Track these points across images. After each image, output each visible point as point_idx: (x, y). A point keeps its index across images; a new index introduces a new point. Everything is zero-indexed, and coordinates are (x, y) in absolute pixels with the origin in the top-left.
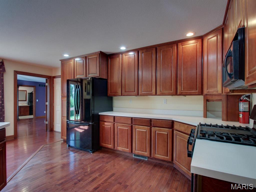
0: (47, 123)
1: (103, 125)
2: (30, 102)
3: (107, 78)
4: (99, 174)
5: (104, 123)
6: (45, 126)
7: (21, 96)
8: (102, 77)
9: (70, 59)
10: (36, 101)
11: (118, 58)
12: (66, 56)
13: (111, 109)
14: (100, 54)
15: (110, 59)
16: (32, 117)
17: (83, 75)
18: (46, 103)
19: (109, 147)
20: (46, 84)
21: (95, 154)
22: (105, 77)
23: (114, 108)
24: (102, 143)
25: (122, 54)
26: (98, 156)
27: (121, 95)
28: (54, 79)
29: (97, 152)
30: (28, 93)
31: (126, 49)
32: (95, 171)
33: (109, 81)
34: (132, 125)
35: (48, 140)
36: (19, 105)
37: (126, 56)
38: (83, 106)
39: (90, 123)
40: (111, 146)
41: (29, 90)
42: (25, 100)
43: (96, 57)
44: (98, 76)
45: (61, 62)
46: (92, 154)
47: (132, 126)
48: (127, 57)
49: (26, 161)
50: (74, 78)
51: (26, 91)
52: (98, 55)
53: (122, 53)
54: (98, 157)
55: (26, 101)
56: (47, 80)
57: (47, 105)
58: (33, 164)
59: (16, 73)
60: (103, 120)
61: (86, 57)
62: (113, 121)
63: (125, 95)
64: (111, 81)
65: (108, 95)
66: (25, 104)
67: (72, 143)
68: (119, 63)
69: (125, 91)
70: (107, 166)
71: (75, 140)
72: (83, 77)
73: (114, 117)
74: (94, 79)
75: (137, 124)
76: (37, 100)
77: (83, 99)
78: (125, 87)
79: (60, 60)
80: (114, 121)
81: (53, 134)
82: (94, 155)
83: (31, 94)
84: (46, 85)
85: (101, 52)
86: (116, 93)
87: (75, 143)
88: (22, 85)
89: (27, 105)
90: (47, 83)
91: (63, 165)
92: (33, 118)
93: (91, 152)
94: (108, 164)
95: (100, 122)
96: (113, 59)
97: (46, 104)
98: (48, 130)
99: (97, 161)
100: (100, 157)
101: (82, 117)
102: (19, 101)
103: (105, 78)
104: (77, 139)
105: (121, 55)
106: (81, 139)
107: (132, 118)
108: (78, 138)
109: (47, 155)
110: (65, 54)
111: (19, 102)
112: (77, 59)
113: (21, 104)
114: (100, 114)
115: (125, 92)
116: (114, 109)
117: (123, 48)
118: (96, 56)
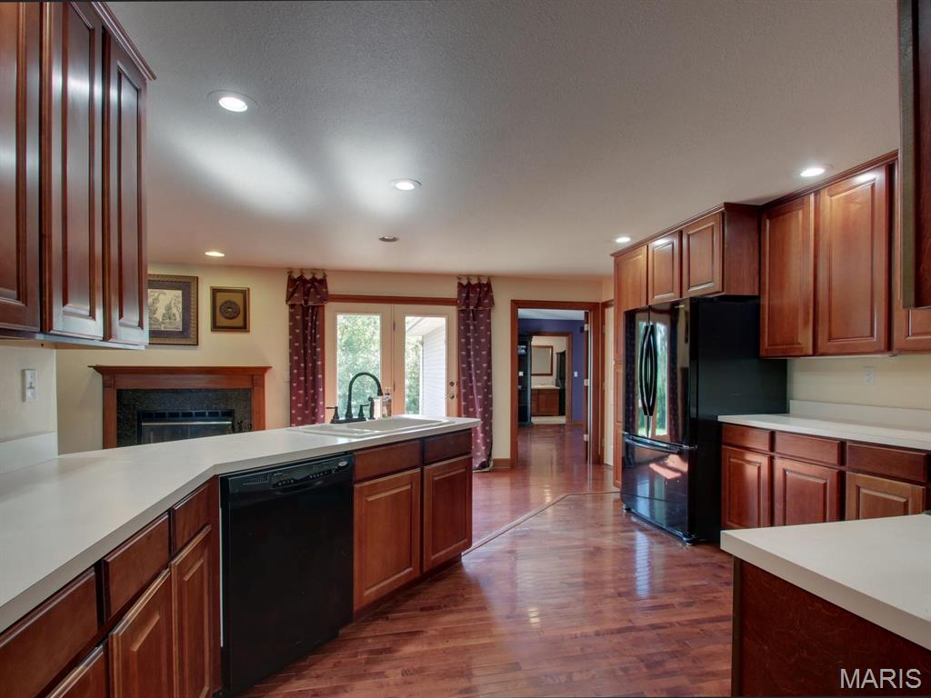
0: (586, 437)
1: (732, 460)
2: (561, 378)
3: (757, 293)
4: (682, 600)
5: (742, 454)
6: (583, 447)
7: (539, 363)
8: (732, 294)
9: (633, 248)
10: (573, 375)
11: (800, 212)
12: (623, 240)
13: (778, 404)
14: (723, 214)
15: (768, 221)
16: (562, 420)
17: (673, 292)
18: (585, 381)
20: (586, 327)
21: (698, 550)
22: (747, 289)
23: (791, 401)
24: (730, 521)
25: (817, 193)
26: (706, 557)
27: (815, 354)
28: (606, 310)
29: (707, 547)
30: (557, 354)
31: (825, 173)
32: (674, 590)
33: (765, 301)
34: (843, 468)
35: (589, 488)
36: (534, 387)
37: (836, 197)
38: (676, 394)
39: (685, 446)
41: (559, 344)
42: (550, 372)
43: (712, 227)
44: (718, 288)
45: (615, 261)
46: (690, 548)
47: (841, 477)
48: (839, 199)
49: (520, 519)
50: (647, 303)
51: (552, 347)
52: (719, 218)
53: (817, 189)
54: (705, 560)
55: (551, 375)
56: (586, 314)
57: (587, 387)
58: (532, 528)
59: (517, 304)
60: (734, 443)
61: (681, 233)
62: (766, 448)
63: (830, 352)
64: (774, 302)
65: (762, 353)
66: (548, 383)
67: (643, 507)
68: (805, 228)
69: (830, 334)
70: (721, 591)
71: (651, 498)
72: (670, 297)
73: (772, 434)
74: (696, 303)
75: (862, 468)
76: (576, 374)
77: (676, 367)
78: (830, 321)
79: (612, 255)
80: (772, 448)
81: (602, 473)
82: (693, 552)
83: (562, 355)
84: (586, 329)
85: (727, 205)
86: (793, 344)
87: (651, 507)
88: (539, 333)
89: (553, 387)
90: (587, 323)
91: (594, 547)
92: (564, 425)
93: (688, 542)
94: (727, 587)
95: (723, 447)
96: (781, 218)
97: (585, 384)
98: (590, 459)
99: (695, 569)
100: (713, 561)
101: (674, 432)
102: (531, 375)
103: (746, 292)
104: (656, 496)
105: (816, 195)
106: (670, 499)
107: (842, 444)
108: (660, 492)
109: (568, 518)
110: (617, 238)
111: (533, 377)
112: (660, 242)
113: (537, 383)
114: (722, 418)
115: (828, 340)
116: (793, 404)
117: (813, 172)
118: (710, 224)
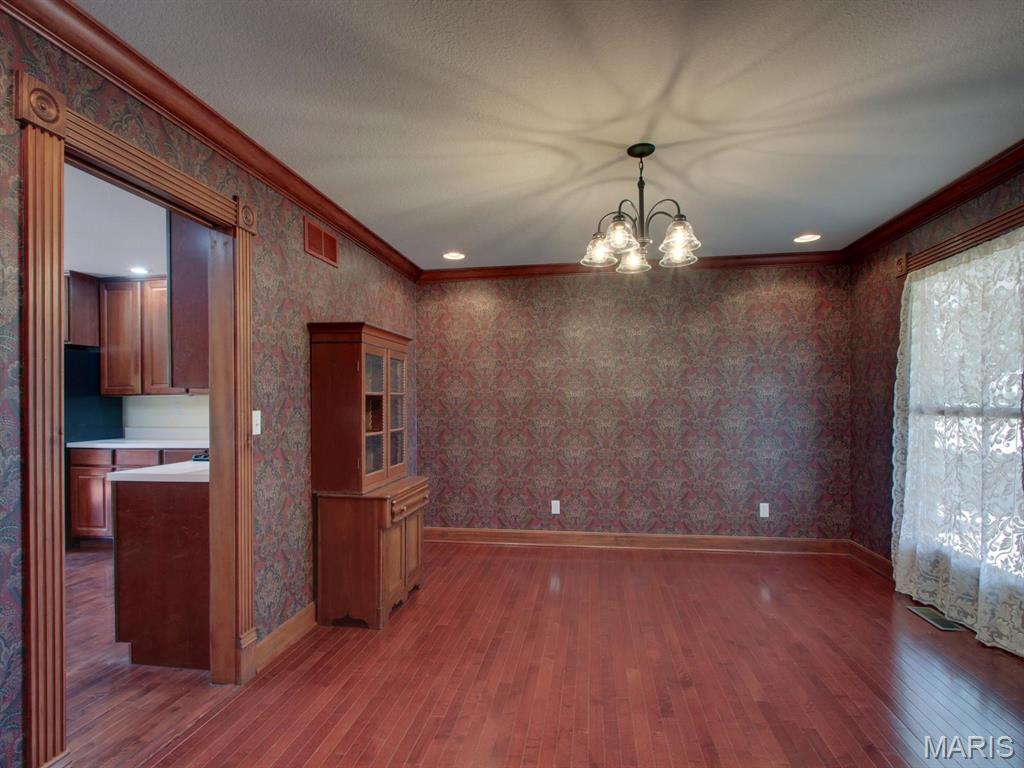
3: (97, 345)
5: (89, 471)
8: (77, 343)
11: (131, 291)
13: (118, 432)
14: (68, 278)
15: (106, 291)
19: (100, 534)
22: (89, 341)
23: (126, 429)
25: (142, 283)
27: (143, 393)
33: (104, 351)
37: (155, 290)
40: (104, 530)
53: (142, 281)
60: (83, 463)
62: (110, 463)
63: (154, 392)
64: (113, 349)
65: (103, 392)
68: (135, 305)
69: (153, 380)
73: (114, 452)
80: (114, 461)
86: (127, 386)
95: (72, 467)
96: (116, 291)
103: (89, 343)
107: (161, 452)
114: (70, 445)
115: (152, 384)
116: (128, 431)
